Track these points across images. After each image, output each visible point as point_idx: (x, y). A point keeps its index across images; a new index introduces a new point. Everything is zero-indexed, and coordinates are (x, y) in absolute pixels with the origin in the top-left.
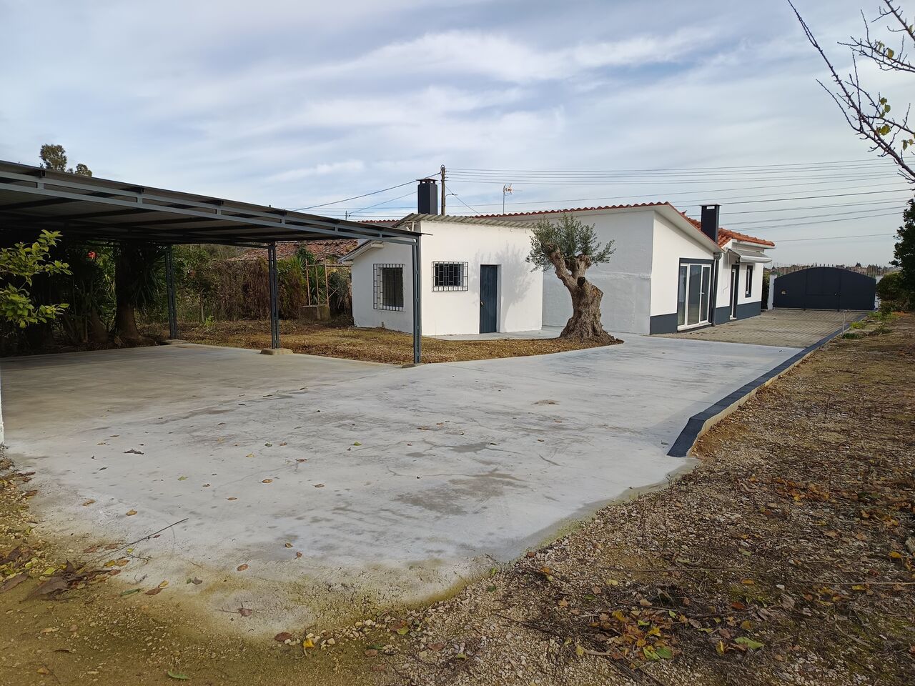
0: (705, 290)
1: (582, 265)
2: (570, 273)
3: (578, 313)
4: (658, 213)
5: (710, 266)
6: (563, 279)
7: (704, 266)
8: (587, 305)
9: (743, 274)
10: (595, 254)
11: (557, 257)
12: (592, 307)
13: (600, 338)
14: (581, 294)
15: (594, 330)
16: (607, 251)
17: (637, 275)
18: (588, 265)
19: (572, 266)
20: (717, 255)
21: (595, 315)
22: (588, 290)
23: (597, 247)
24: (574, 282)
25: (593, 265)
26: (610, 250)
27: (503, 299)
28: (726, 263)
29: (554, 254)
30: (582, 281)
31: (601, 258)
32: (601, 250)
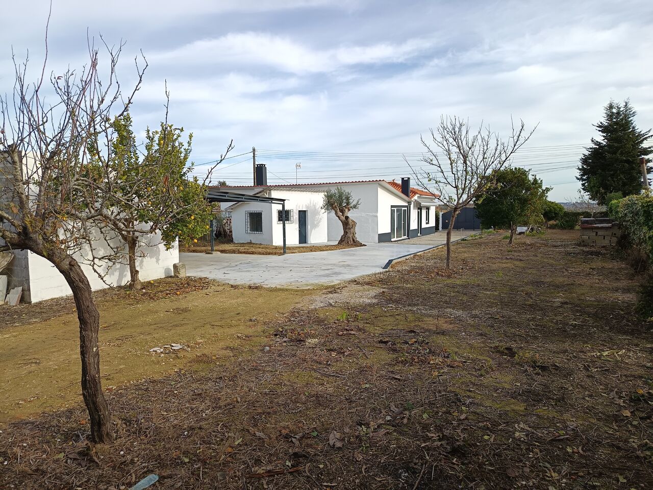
0: (404, 221)
1: (347, 210)
2: (341, 214)
3: (346, 233)
4: (379, 184)
5: (406, 209)
6: (338, 217)
7: (403, 209)
8: (350, 229)
9: (424, 212)
10: (352, 205)
11: (335, 207)
12: (352, 230)
13: (357, 244)
14: (347, 224)
15: (353, 240)
16: (357, 203)
17: (371, 214)
18: (349, 210)
19: (342, 211)
20: (409, 203)
21: (353, 233)
22: (350, 221)
23: (353, 202)
24: (343, 218)
25: (352, 210)
26: (359, 203)
27: (309, 227)
28: (414, 207)
29: (334, 206)
30: (347, 218)
31: (355, 207)
32: (355, 203)
